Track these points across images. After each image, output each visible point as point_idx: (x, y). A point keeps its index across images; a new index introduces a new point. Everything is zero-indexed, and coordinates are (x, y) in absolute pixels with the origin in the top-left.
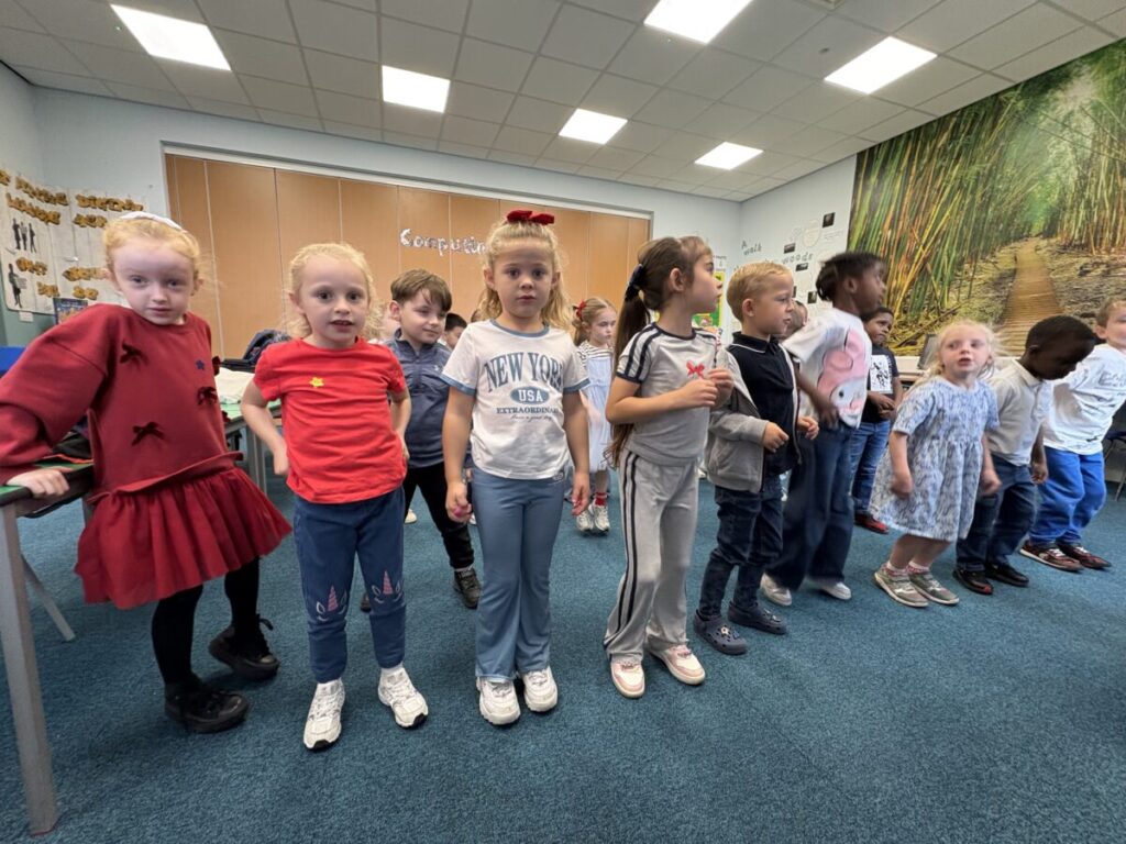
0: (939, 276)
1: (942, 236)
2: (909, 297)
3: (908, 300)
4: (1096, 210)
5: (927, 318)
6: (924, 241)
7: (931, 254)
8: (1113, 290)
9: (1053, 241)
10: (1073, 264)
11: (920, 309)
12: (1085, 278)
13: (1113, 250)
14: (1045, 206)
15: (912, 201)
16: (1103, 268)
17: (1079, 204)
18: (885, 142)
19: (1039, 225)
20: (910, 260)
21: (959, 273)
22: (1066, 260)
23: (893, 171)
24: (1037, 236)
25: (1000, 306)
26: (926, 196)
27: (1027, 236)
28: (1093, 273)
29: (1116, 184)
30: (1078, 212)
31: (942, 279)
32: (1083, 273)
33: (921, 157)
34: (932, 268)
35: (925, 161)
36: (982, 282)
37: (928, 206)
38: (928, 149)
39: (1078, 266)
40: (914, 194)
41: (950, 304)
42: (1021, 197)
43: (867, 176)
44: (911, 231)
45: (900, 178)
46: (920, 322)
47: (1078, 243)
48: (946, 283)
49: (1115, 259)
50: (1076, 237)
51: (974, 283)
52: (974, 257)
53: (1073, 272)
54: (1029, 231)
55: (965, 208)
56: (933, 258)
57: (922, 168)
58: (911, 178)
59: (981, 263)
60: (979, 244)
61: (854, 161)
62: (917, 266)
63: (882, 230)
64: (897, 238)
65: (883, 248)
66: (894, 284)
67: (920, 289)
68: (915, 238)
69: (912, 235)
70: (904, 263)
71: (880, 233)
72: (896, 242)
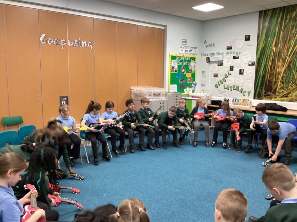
0: (296, 70)
3: (284, 78)
5: (292, 86)
6: (289, 55)
7: (292, 60)
11: (289, 82)
15: (283, 37)
18: (271, 9)
20: (284, 61)
23: (275, 22)
26: (289, 36)
33: (286, 19)
34: (293, 66)
35: (288, 21)
37: (290, 40)
38: (288, 17)
40: (284, 34)
43: (264, 22)
44: (284, 49)
45: (278, 25)
46: (289, 88)
56: (293, 62)
57: (287, 24)
58: (283, 27)
61: (258, 14)
62: (287, 64)
63: (272, 46)
64: (278, 51)
65: (272, 54)
66: (278, 70)
67: (288, 74)
68: (285, 52)
69: (284, 51)
70: (281, 62)
71: (271, 48)
72: (278, 53)
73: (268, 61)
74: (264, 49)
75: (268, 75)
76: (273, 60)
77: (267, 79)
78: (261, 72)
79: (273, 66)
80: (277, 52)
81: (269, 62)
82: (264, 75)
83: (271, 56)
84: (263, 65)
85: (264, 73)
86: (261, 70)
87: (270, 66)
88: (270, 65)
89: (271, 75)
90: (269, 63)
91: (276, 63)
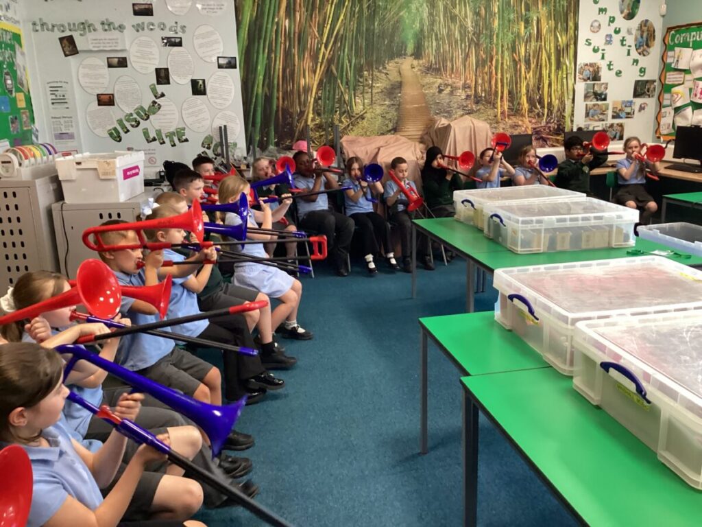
0: (344, 80)
1: (340, 39)
2: (320, 98)
3: (320, 102)
4: (441, 43)
5: (341, 122)
6: (324, 41)
7: (333, 55)
8: (456, 106)
9: (421, 62)
10: (434, 83)
11: (333, 111)
12: (441, 95)
13: (453, 76)
14: (412, 31)
16: (449, 88)
17: (432, 35)
19: (410, 47)
20: (315, 57)
21: (361, 80)
22: (429, 79)
24: (411, 55)
25: (395, 114)
27: (405, 54)
28: (445, 92)
29: (449, 27)
30: (432, 43)
31: (347, 84)
32: (441, 91)
34: (337, 72)
36: (380, 90)
39: (437, 85)
41: (358, 108)
42: (396, 19)
44: (310, 26)
47: (434, 66)
48: (351, 88)
49: (454, 83)
50: (433, 62)
51: (375, 91)
52: (370, 66)
53: (435, 90)
54: (405, 50)
55: (356, 16)
56: (336, 61)
59: (376, 73)
60: (372, 55)
62: (323, 67)
63: (278, 16)
64: (297, 31)
65: (283, 38)
66: (302, 82)
67: (329, 91)
68: (315, 35)
69: (311, 31)
70: (309, 60)
71: (276, 20)
72: (297, 35)
73: (273, 56)
74: (258, 23)
75: (278, 95)
76: (288, 55)
77: (278, 107)
78: (258, 87)
79: (288, 70)
80: (294, 33)
81: (278, 58)
82: (268, 94)
83: (281, 43)
84: (261, 68)
85: (266, 89)
86: (257, 82)
87: (281, 70)
88: (281, 67)
89: (285, 93)
90: (278, 62)
91: (296, 63)
